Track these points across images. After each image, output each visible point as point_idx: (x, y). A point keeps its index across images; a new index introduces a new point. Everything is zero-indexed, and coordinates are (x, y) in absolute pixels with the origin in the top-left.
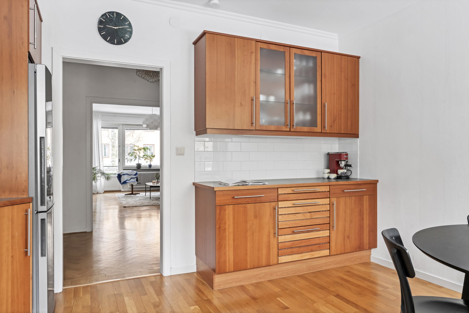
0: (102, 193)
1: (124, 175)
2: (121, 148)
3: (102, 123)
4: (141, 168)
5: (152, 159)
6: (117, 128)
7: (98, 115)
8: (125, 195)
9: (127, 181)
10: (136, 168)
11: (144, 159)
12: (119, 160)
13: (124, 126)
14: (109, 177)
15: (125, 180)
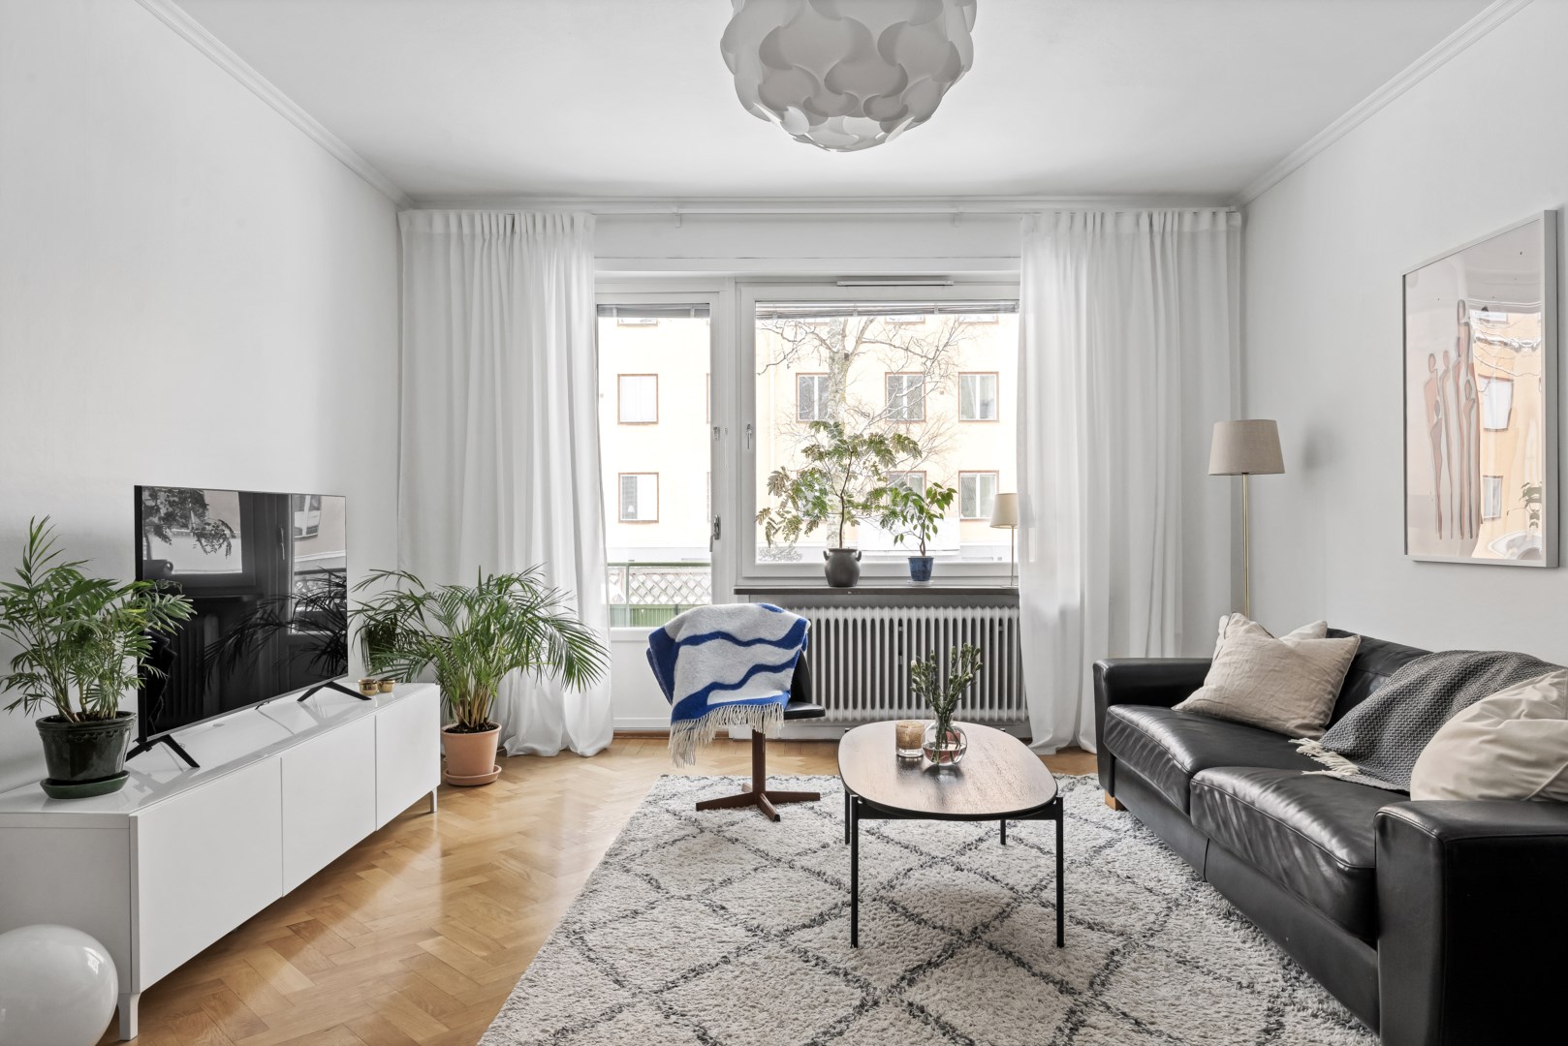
0: (590, 752)
1: (695, 640)
2: (728, 442)
3: (599, 281)
4: (861, 585)
5: (931, 517)
6: (701, 310)
7: (572, 220)
8: (701, 807)
9: (714, 698)
10: (824, 585)
11: (877, 515)
12: (717, 525)
13: (749, 293)
14: (584, 661)
15: (699, 687)
